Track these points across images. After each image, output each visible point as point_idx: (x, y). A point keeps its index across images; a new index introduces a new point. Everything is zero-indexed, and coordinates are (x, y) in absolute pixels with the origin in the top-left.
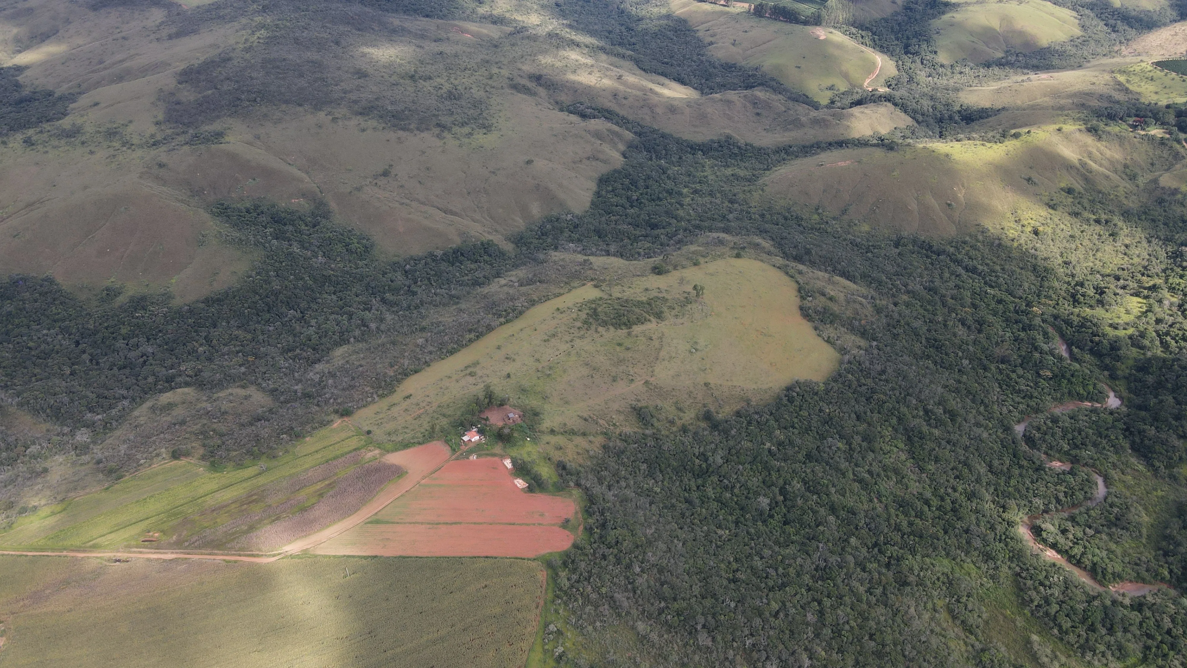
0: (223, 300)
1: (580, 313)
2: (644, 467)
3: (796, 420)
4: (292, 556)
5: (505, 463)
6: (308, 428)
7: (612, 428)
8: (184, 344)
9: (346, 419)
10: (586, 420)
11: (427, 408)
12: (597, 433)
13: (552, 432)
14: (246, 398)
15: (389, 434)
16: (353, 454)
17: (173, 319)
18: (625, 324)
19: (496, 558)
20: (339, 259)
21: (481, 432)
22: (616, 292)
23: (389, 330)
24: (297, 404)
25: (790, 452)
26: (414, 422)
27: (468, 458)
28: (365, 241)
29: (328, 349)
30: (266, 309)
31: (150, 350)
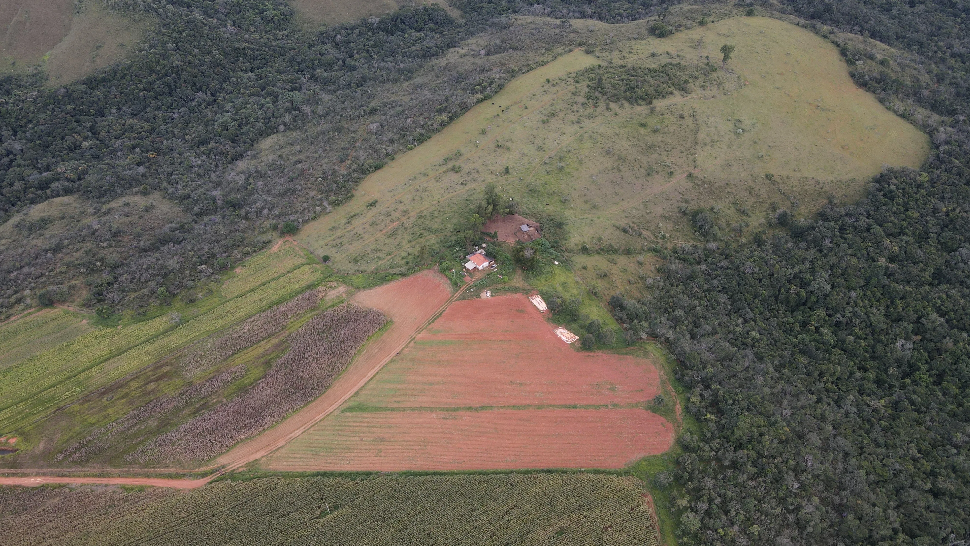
0: (110, 81)
1: (578, 85)
2: (723, 298)
3: (905, 224)
4: (233, 476)
5: (534, 302)
6: (237, 254)
7: (660, 241)
8: (63, 138)
9: (290, 239)
10: (625, 231)
11: (403, 219)
12: (643, 250)
13: (585, 250)
14: (148, 209)
15: (356, 261)
16: (307, 293)
17: (45, 105)
18: (642, 98)
19: (565, 472)
20: (252, 29)
21: (489, 255)
22: (616, 59)
23: (327, 114)
24: (217, 218)
25: (915, 270)
26: (388, 241)
27: (478, 296)
28: (282, 7)
29: (251, 140)
30: (166, 91)
31: (17, 146)
